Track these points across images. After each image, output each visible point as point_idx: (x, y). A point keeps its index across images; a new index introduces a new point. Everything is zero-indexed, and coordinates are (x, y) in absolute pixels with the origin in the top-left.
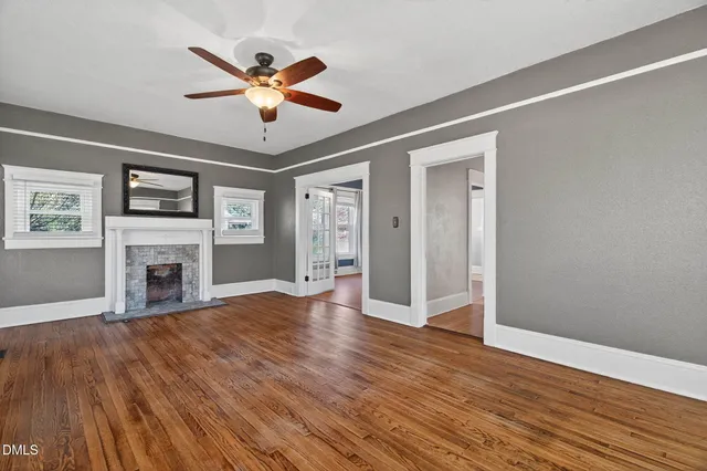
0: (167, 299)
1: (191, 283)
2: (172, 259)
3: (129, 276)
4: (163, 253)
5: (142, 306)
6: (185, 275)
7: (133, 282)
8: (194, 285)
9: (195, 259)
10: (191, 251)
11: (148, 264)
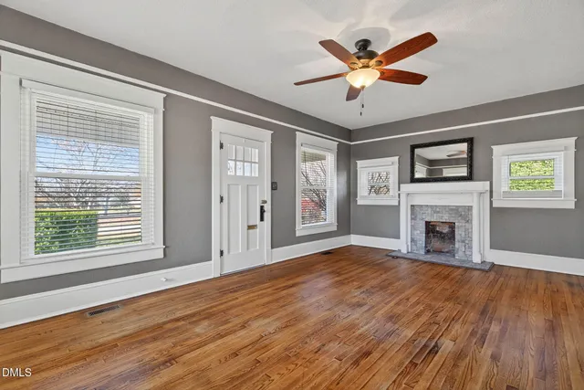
0: (447, 252)
1: (463, 242)
2: (446, 218)
3: (413, 228)
4: (438, 212)
5: (422, 252)
6: (459, 234)
7: (416, 233)
8: (468, 244)
9: (469, 221)
10: (465, 213)
11: (427, 220)
